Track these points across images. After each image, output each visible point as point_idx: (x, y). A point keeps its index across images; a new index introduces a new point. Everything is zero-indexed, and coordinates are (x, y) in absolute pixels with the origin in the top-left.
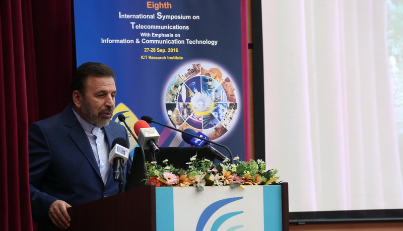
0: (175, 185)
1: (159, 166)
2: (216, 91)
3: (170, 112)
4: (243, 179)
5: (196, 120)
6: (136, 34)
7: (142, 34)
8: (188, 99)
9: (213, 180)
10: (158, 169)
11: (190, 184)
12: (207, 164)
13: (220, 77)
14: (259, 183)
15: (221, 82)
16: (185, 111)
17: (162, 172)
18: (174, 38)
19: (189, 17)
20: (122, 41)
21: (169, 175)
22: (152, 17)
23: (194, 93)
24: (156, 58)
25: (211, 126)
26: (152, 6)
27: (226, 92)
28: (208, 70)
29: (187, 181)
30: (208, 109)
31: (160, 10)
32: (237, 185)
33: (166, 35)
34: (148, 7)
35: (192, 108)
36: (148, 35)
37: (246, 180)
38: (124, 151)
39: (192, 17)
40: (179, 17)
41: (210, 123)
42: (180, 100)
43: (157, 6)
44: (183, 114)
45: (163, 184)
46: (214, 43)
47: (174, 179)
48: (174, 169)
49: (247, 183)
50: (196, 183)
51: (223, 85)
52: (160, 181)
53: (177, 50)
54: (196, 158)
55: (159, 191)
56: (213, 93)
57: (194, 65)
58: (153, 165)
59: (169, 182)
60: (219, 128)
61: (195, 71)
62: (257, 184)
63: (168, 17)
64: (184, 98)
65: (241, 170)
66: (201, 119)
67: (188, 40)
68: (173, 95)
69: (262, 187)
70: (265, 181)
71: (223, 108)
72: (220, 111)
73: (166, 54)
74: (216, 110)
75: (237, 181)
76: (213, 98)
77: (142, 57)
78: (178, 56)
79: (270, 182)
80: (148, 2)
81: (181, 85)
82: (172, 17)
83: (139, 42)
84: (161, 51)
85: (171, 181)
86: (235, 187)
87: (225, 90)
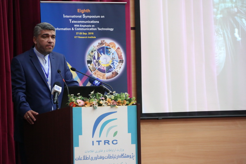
0: (83, 106)
1: (75, 96)
2: (113, 54)
3: (89, 65)
4: (117, 103)
5: (103, 69)
6: (72, 25)
7: (75, 26)
8: (99, 58)
9: (102, 103)
10: (74, 98)
11: (90, 105)
12: (99, 96)
13: (115, 47)
14: (125, 104)
15: (115, 49)
16: (97, 64)
17: (77, 99)
18: (91, 27)
19: (99, 17)
20: (65, 29)
21: (80, 101)
22: (80, 17)
23: (102, 55)
24: (82, 37)
25: (110, 72)
26: (80, 11)
27: (118, 55)
28: (109, 43)
29: (89, 104)
30: (109, 63)
31: (84, 13)
32: (114, 105)
33: (87, 26)
34: (78, 12)
35: (101, 63)
36: (78, 26)
37: (119, 103)
38: (59, 89)
39: (100, 17)
40: (94, 17)
41: (110, 70)
42: (94, 58)
43: (82, 11)
44: (96, 66)
45: (77, 106)
46: (112, 30)
47: (82, 103)
48: (82, 98)
49: (119, 104)
50: (93, 105)
51: (116, 51)
52: (75, 104)
53: (93, 33)
54: (94, 92)
55: (75, 109)
56: (111, 55)
57: (101, 41)
58: (72, 96)
59: (79, 104)
60: (114, 73)
61: (102, 44)
62: (124, 105)
63: (88, 16)
64: (96, 58)
65: (116, 98)
66: (105, 68)
67: (98, 28)
68: (90, 56)
69: (127, 106)
70: (128, 103)
71: (116, 62)
72: (115, 64)
73: (87, 35)
74: (113, 64)
75: (114, 104)
76: (111, 57)
77: (75, 37)
78: (93, 36)
79: (131, 104)
80: (78, 9)
81: (95, 51)
82: (90, 17)
83: (73, 30)
84: (85, 34)
85: (80, 104)
86: (113, 107)
87: (117, 53)
